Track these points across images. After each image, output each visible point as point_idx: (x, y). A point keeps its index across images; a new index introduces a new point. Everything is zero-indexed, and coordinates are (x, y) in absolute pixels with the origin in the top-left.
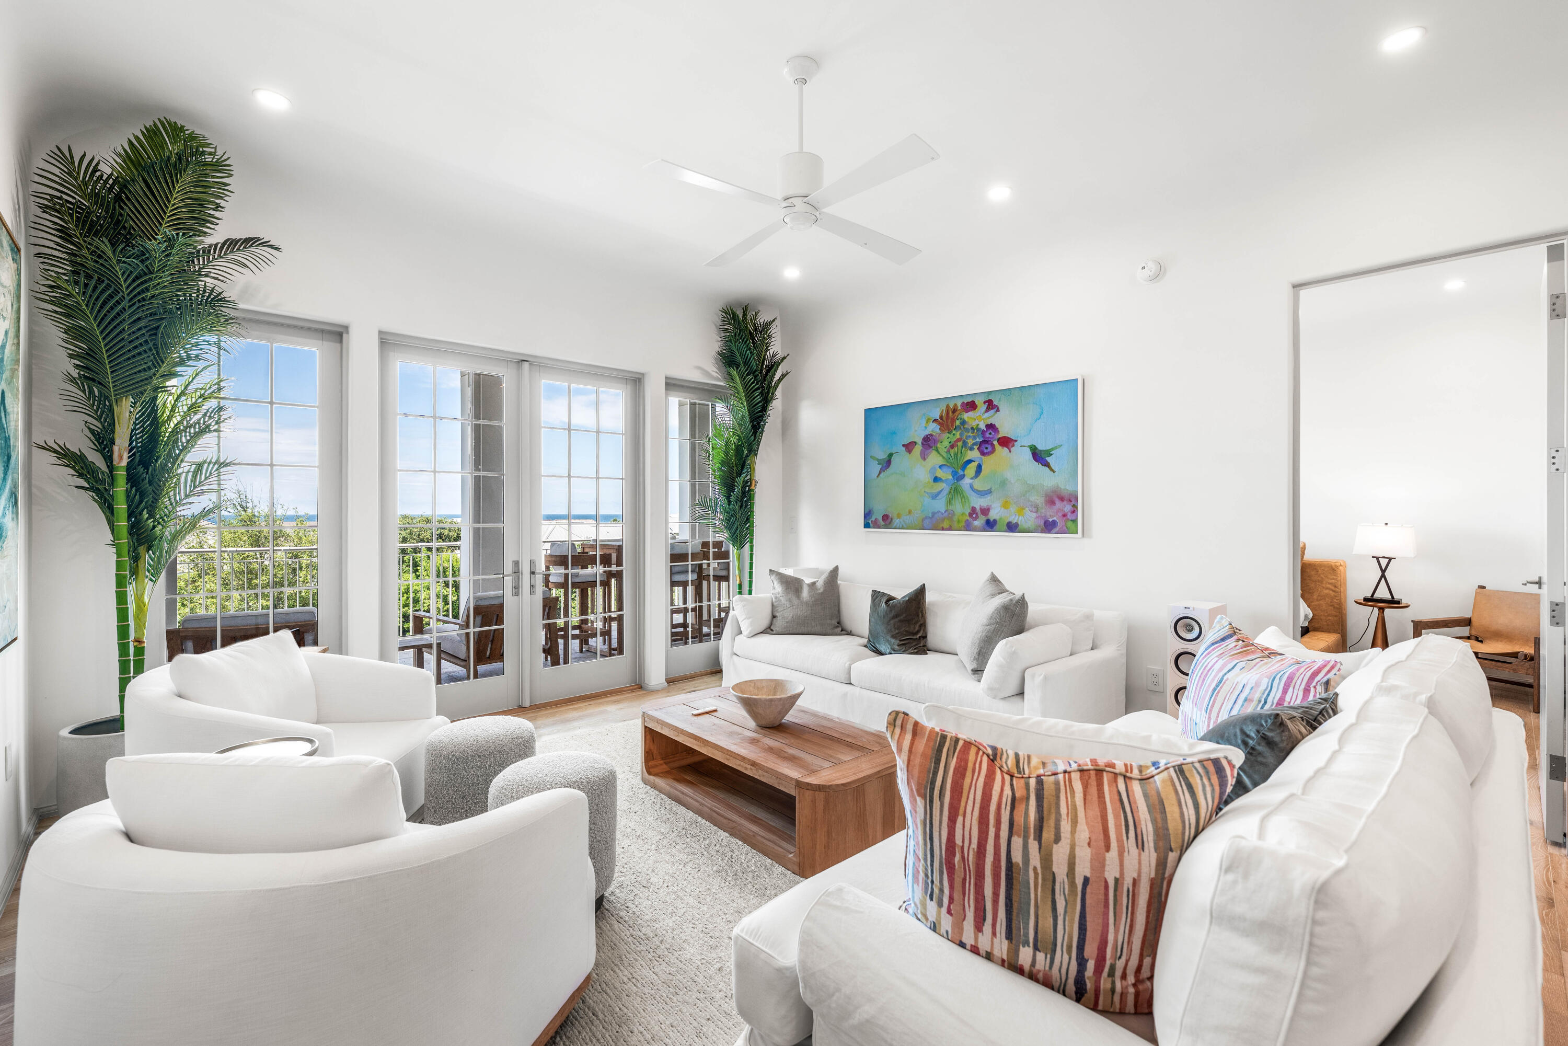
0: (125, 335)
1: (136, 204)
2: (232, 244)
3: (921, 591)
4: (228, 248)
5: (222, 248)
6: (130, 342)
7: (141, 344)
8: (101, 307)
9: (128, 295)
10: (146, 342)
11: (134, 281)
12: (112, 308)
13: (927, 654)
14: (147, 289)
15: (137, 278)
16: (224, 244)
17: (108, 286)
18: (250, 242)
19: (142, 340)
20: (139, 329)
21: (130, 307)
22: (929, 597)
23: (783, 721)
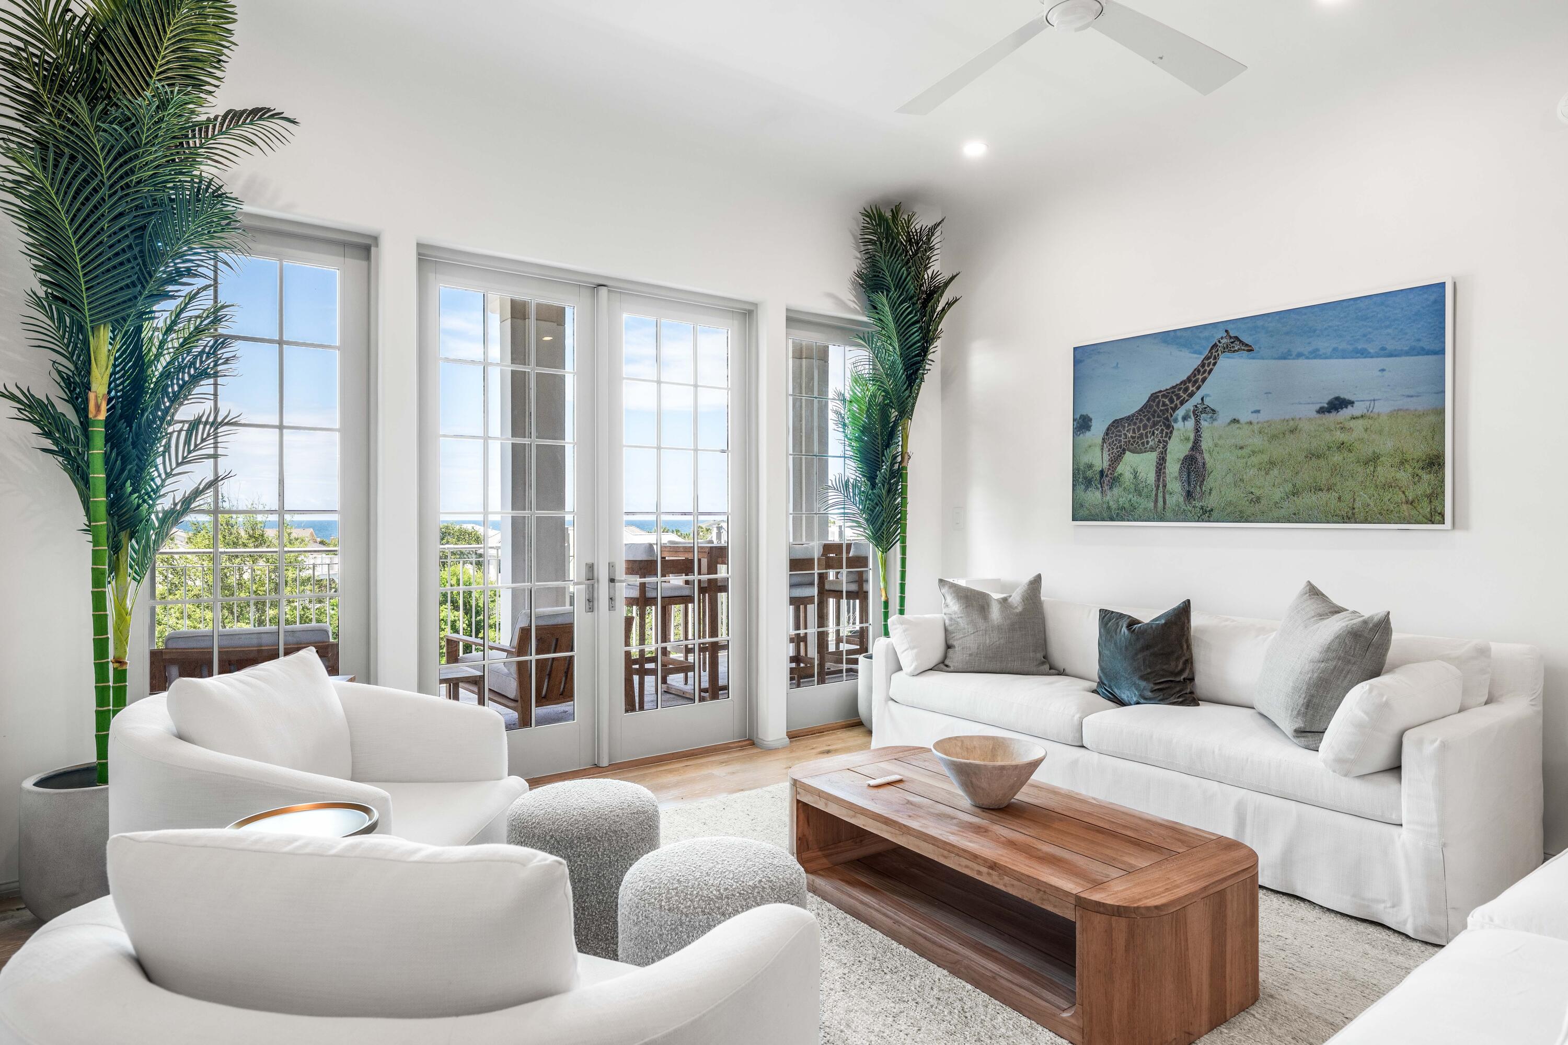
0: (104, 237)
1: (117, 55)
2: (235, 117)
3: (1184, 611)
4: (231, 122)
5: (222, 124)
6: (110, 247)
7: (123, 250)
8: (74, 198)
9: (109, 178)
10: (130, 247)
11: (115, 159)
12: (87, 199)
13: (1198, 705)
14: (132, 171)
15: (119, 155)
16: (225, 117)
17: (83, 167)
18: (259, 114)
19: (124, 245)
20: (122, 229)
21: (110, 196)
22: (1196, 620)
23: (1013, 800)
